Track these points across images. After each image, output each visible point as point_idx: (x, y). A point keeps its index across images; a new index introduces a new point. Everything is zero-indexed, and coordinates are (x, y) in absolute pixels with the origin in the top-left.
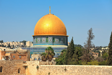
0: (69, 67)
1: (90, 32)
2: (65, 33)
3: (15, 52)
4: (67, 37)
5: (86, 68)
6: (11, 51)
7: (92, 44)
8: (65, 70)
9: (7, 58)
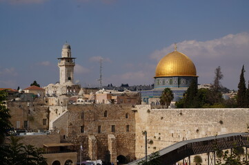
0: (185, 111)
1: (218, 70)
2: (195, 73)
3: (123, 95)
4: (197, 77)
5: (206, 111)
6: (118, 94)
7: (220, 84)
8: (181, 114)
9: (113, 101)
